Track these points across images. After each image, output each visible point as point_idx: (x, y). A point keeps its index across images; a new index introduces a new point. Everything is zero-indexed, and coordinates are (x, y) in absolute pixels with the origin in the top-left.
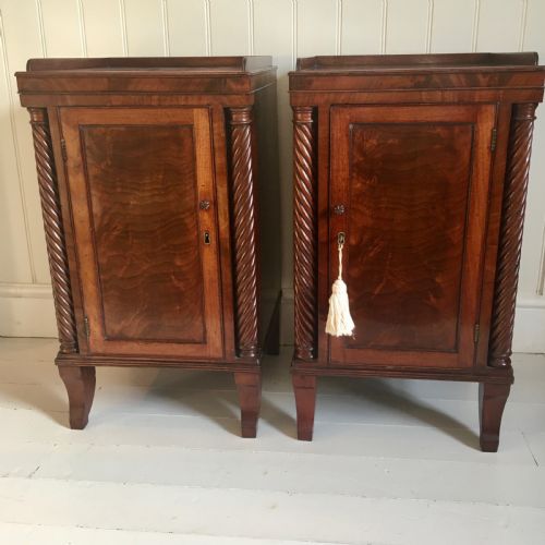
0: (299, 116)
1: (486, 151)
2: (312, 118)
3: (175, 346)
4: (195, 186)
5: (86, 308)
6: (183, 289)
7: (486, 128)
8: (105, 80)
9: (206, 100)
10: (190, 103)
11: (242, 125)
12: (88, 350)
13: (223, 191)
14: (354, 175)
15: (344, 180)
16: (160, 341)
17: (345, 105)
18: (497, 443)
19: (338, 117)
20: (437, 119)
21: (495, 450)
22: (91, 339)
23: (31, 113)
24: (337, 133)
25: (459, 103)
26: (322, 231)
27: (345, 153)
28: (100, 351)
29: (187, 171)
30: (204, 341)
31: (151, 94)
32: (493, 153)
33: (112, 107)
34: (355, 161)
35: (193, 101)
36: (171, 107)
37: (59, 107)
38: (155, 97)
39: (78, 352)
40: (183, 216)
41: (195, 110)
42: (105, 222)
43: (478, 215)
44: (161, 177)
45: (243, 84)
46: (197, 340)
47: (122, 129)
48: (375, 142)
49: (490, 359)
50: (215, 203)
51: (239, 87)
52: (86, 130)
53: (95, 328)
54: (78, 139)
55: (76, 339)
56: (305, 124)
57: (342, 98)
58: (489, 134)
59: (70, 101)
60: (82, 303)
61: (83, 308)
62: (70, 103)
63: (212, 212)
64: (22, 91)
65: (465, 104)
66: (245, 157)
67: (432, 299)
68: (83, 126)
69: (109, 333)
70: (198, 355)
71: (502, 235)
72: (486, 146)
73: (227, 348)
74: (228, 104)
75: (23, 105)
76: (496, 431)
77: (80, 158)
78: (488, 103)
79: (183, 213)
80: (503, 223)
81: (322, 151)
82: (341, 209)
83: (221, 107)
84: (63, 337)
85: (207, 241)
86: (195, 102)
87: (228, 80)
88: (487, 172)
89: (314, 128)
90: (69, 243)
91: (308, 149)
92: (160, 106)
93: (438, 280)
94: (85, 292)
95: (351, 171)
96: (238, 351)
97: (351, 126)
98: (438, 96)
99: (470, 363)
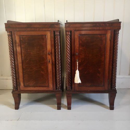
0: (67, 33)
1: (109, 40)
2: (70, 33)
3: (41, 88)
4: (47, 49)
5: (20, 79)
6: (44, 74)
7: (109, 35)
8: (26, 25)
9: (49, 29)
10: (46, 30)
11: (58, 35)
12: (20, 89)
13: (53, 50)
14: (80, 46)
15: (78, 47)
16: (38, 87)
17: (78, 30)
18: (114, 108)
19: (76, 33)
20: (98, 33)
21: (113, 109)
22: (21, 86)
23: (8, 32)
24: (76, 37)
25: (103, 30)
26: (73, 59)
27: (78, 41)
28: (23, 89)
29: (45, 46)
30: (48, 86)
31: (36, 28)
32: (110, 41)
33: (28, 31)
34: (80, 43)
35: (46, 29)
36: (41, 31)
37: (15, 31)
38: (38, 29)
39: (17, 90)
40: (44, 56)
41: (47, 32)
42: (25, 58)
43: (108, 55)
44: (39, 47)
45: (58, 25)
46: (47, 86)
47: (30, 36)
48: (84, 39)
49: (111, 88)
50: (51, 53)
51: (57, 26)
52: (21, 36)
53: (22, 84)
54: (19, 39)
55: (17, 87)
56: (69, 35)
57: (77, 29)
58: (109, 37)
59: (18, 30)
60: (19, 78)
61: (19, 79)
62: (17, 30)
63: (51, 55)
64: (6, 27)
65: (104, 30)
66: (58, 42)
67: (98, 74)
68: (20, 35)
69: (25, 85)
70: (47, 90)
71: (113, 59)
72: (109, 39)
73: (54, 88)
74: (55, 30)
75: (6, 31)
76: (113, 105)
77: (20, 43)
78: (109, 30)
79: (44, 55)
80: (113, 56)
81: (73, 41)
82: (77, 54)
83: (53, 31)
84: (14, 87)
85: (49, 62)
86: (47, 30)
87: (55, 25)
88: (109, 45)
89: (71, 36)
90: (16, 63)
91: (69, 40)
92: (39, 31)
93: (99, 70)
94: (20, 75)
95: (79, 45)
96: (56, 88)
97: (79, 35)
98: (98, 28)
99: (107, 89)
